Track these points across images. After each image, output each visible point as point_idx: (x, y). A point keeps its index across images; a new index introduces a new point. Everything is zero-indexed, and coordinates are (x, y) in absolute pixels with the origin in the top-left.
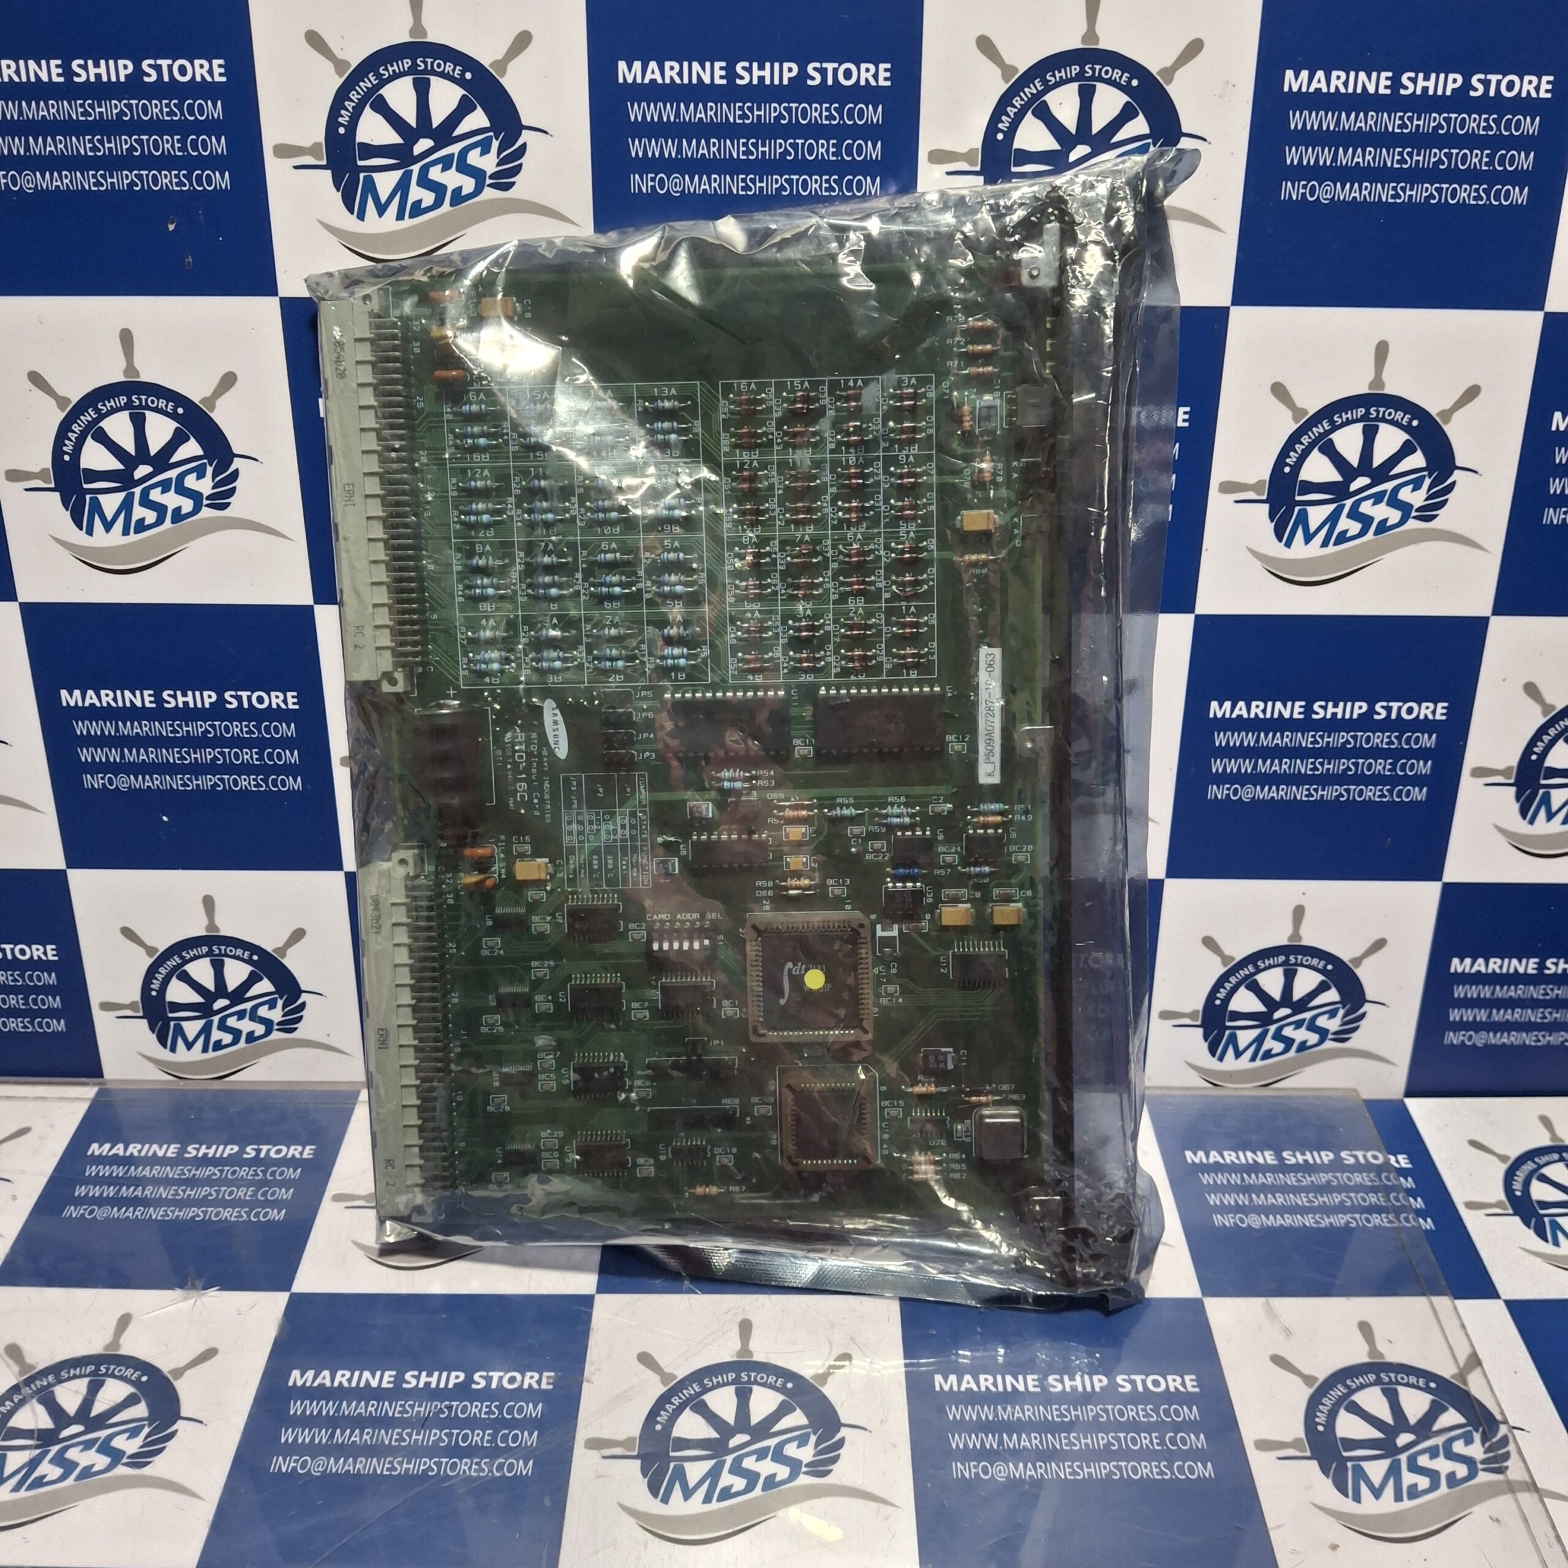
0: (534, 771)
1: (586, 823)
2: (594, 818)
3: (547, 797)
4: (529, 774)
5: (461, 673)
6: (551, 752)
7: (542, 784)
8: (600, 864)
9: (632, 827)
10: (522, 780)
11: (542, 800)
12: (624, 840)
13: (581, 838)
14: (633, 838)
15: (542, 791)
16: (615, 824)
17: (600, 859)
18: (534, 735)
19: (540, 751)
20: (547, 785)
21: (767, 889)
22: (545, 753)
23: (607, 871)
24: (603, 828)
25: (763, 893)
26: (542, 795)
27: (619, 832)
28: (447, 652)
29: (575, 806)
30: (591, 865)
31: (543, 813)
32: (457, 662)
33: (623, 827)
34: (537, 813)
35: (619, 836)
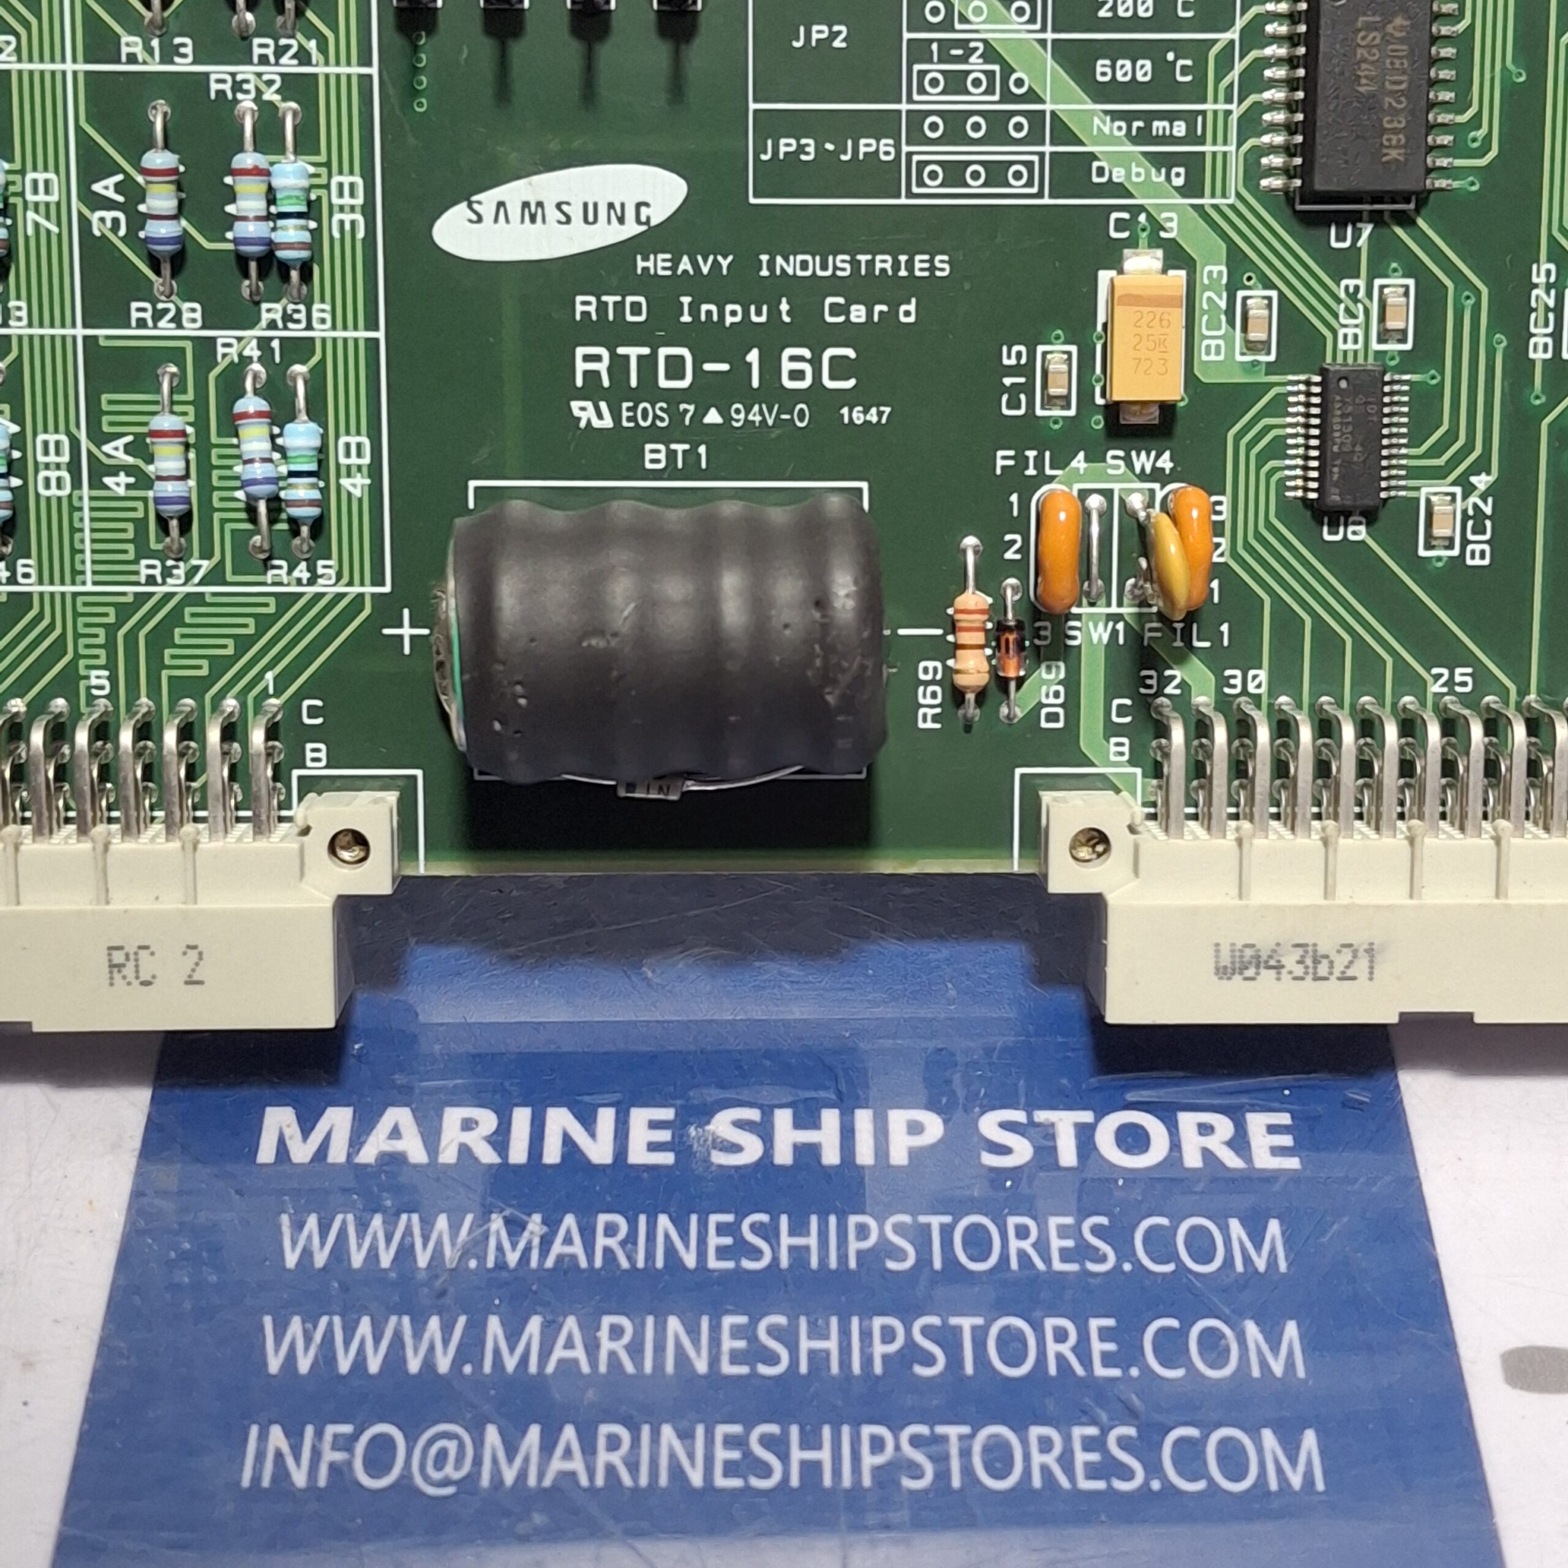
0: (733, 314)
1: (956, 103)
2: (935, 69)
4: (746, 334)
5: (327, 586)
8: (1134, 51)
10: (771, 367)
13: (1018, 126)
15: (818, 287)
17: (1115, 51)
18: (584, 305)
19: (647, 283)
22: (659, 264)
26: (835, 285)
28: (243, 643)
29: (885, 148)
30: (1132, 91)
31: (911, 287)
32: (285, 601)
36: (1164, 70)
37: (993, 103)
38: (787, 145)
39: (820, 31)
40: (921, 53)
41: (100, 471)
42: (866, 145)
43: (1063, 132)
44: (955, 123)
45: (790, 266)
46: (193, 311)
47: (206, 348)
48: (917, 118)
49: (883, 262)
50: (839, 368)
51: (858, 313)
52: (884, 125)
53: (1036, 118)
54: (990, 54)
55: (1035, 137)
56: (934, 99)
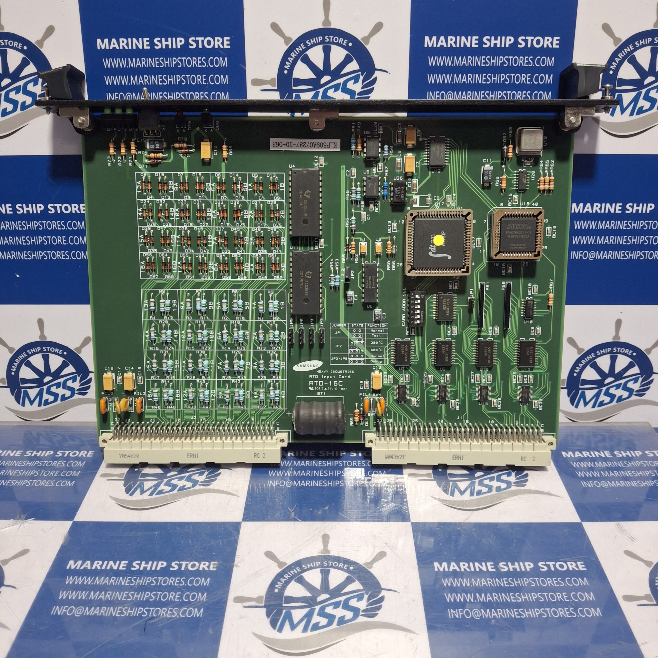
0: (328, 377)
1: (354, 353)
2: (352, 350)
3: (341, 372)
5: (280, 409)
7: (335, 374)
8: (375, 348)
9: (357, 331)
10: (332, 383)
12: (364, 336)
13: (362, 356)
14: (363, 331)
16: (356, 340)
17: (373, 348)
18: (310, 376)
19: (318, 373)
22: (319, 371)
23: (379, 344)
24: (357, 345)
27: (360, 338)
28: (270, 415)
29: (346, 358)
30: (375, 352)
31: (349, 374)
32: (275, 410)
33: (357, 336)
34: (349, 377)
36: (379, 350)
37: (359, 353)
38: (334, 358)
39: (338, 346)
40: (350, 348)
41: (254, 395)
42: (344, 358)
43: (367, 357)
44: (354, 356)
45: (335, 372)
46: (265, 377)
47: (266, 381)
48: (350, 355)
49: (346, 371)
50: (341, 383)
51: (343, 377)
52: (346, 356)
53: (364, 355)
54: (358, 348)
55: (364, 357)
56: (352, 353)
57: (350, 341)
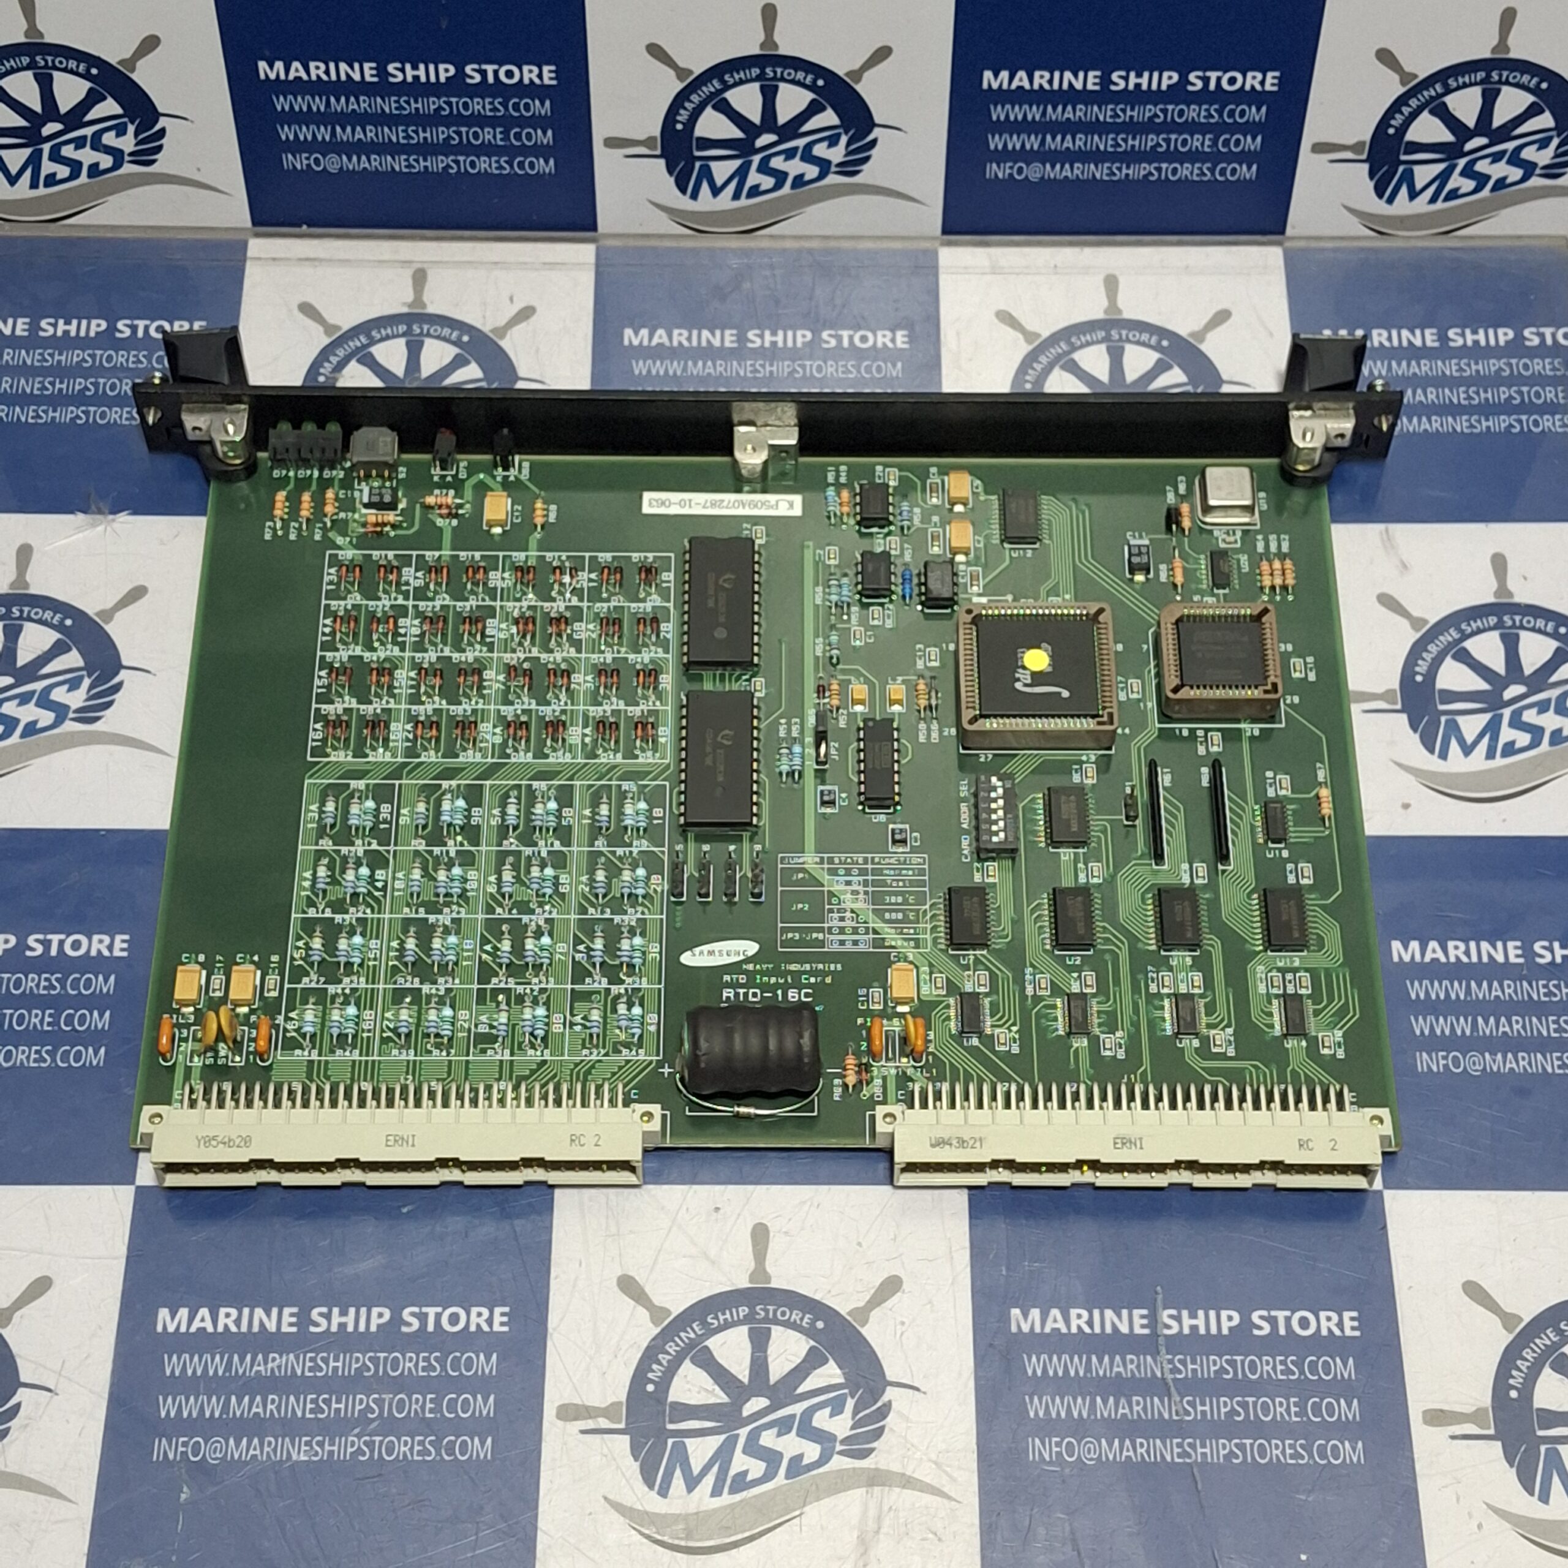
3: (807, 967)
6: (748, 960)
7: (791, 972)
9: (848, 872)
11: (811, 973)
12: (866, 883)
14: (863, 872)
16: (845, 892)
20: (793, 967)
21: (929, 730)
23: (905, 902)
24: (849, 905)
25: (935, 735)
27: (855, 887)
33: (848, 883)
34: (828, 980)
35: (861, 889)
57: (831, 894)
